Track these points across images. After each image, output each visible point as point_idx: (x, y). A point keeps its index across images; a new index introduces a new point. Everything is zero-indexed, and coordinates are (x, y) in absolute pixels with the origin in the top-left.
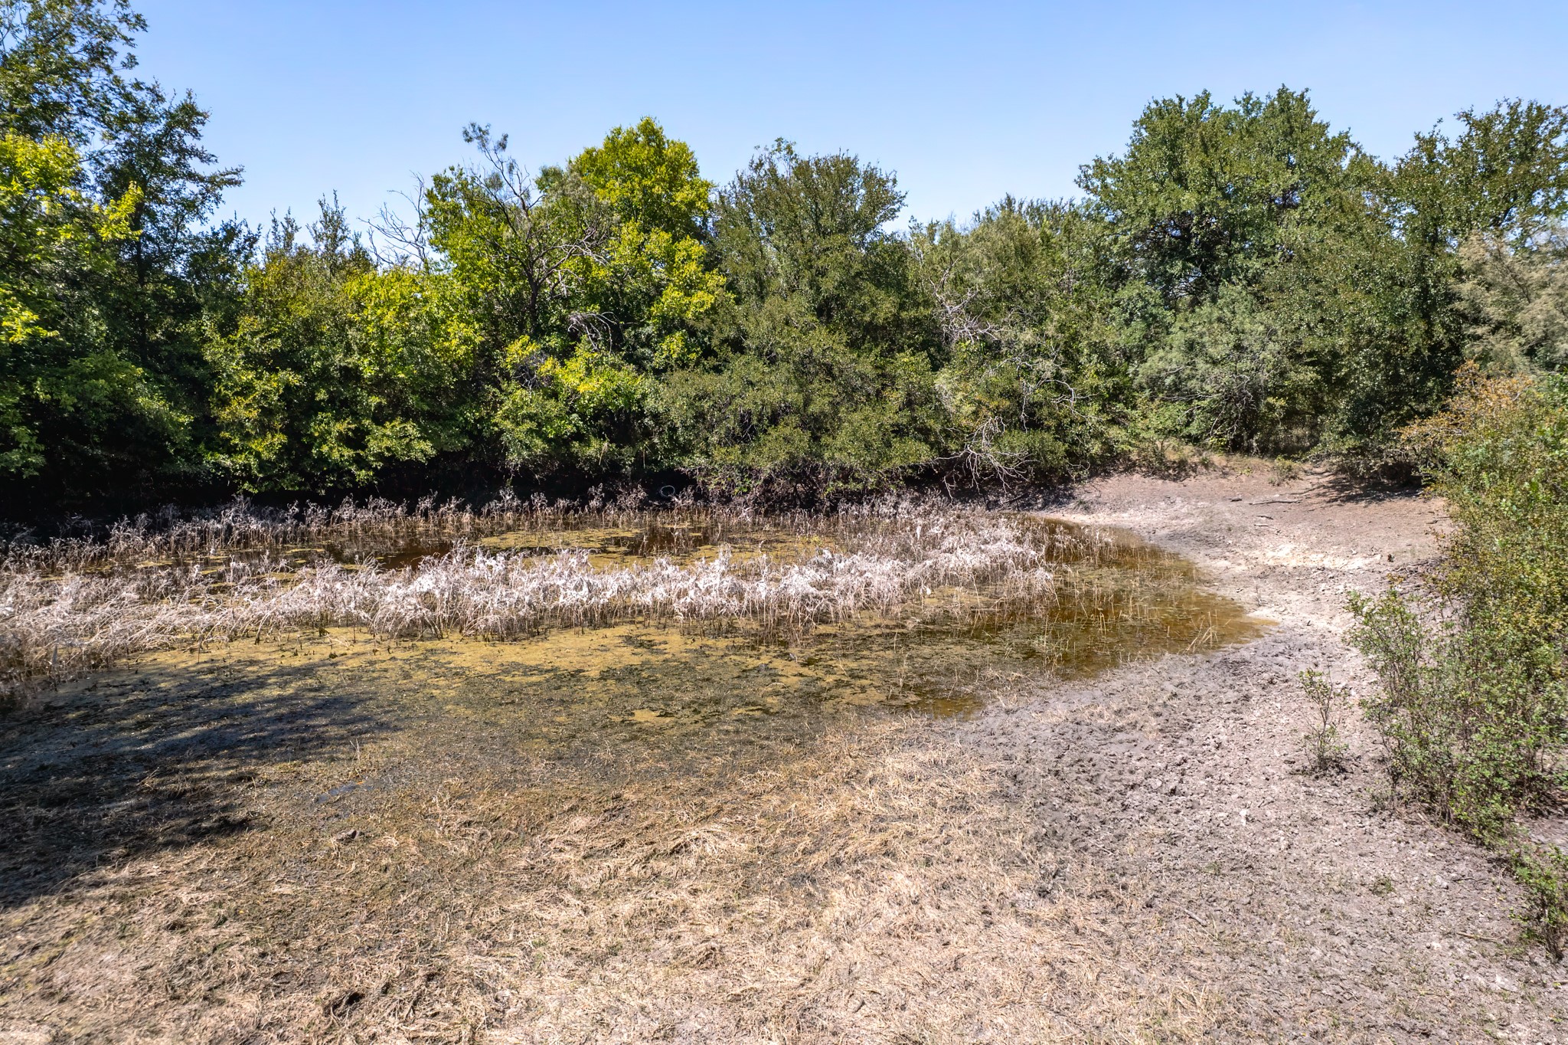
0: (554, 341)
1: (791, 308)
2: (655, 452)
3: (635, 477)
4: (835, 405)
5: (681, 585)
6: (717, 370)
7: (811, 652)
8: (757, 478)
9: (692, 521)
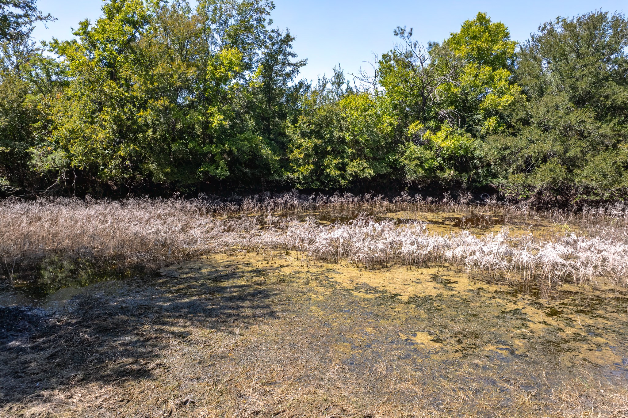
0: (432, 124)
1: (558, 100)
2: (479, 176)
3: (468, 189)
4: (584, 154)
5: (474, 248)
6: (514, 135)
7: (555, 304)
8: (533, 191)
9: (495, 212)
